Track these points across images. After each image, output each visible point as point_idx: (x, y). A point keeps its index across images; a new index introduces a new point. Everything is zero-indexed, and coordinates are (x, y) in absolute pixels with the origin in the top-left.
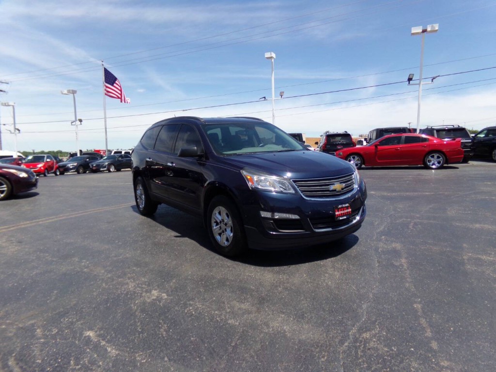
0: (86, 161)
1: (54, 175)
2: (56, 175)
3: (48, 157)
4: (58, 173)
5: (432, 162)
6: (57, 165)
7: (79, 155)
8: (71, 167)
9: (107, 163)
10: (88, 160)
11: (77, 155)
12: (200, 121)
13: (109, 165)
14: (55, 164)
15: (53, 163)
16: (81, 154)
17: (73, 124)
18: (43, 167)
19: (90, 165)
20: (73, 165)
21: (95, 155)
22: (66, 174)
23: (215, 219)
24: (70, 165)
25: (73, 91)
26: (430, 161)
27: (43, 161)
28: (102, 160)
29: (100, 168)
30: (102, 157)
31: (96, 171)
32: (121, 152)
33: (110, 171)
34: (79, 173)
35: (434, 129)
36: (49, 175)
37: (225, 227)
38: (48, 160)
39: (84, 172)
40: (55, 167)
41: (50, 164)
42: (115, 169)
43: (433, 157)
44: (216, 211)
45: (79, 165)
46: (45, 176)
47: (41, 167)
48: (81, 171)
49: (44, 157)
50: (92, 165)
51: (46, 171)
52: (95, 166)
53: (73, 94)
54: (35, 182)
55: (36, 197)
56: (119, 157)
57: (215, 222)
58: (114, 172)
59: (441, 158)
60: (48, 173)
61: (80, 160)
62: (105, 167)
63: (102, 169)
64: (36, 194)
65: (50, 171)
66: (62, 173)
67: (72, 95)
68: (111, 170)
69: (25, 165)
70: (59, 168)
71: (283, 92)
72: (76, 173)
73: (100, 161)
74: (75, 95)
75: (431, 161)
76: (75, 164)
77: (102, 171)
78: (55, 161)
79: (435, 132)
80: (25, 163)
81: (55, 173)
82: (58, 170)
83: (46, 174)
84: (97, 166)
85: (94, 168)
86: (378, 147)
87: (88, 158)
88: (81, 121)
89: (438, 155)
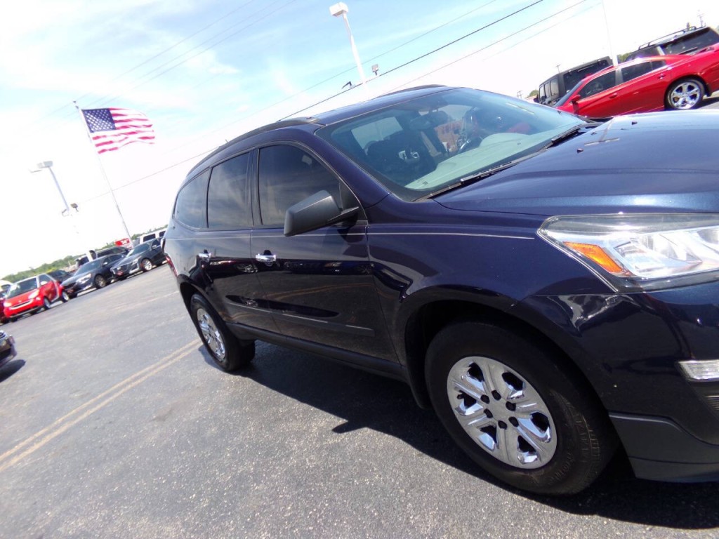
0: (104, 266)
1: (61, 302)
2: (65, 301)
3: (42, 278)
4: (67, 298)
5: (681, 100)
6: (61, 286)
7: (91, 259)
8: (84, 282)
9: (136, 260)
10: (106, 263)
11: (88, 261)
12: (307, 123)
13: (142, 261)
14: (56, 285)
15: (53, 285)
16: (94, 258)
17: (65, 214)
18: (40, 295)
19: (112, 269)
20: (85, 279)
21: (114, 252)
22: (79, 294)
23: (456, 388)
24: (81, 279)
25: (45, 163)
26: (676, 100)
27: (36, 287)
28: (128, 257)
29: (128, 271)
30: (127, 251)
31: (124, 277)
32: (153, 236)
33: (145, 271)
34: (98, 287)
35: (654, 46)
36: (52, 305)
37: (512, 414)
38: (44, 283)
39: (108, 283)
40: (58, 290)
41: (49, 288)
42: (153, 264)
43: (680, 90)
44: (460, 371)
45: (94, 274)
46: (47, 308)
47: (35, 298)
48: (101, 283)
49: (35, 279)
50: (116, 269)
51: (46, 301)
52: (120, 270)
53: (49, 167)
54: (8, 347)
55: (18, 375)
56: (153, 244)
57: (459, 397)
58: (152, 269)
59: (696, 89)
60: (51, 303)
61: (96, 266)
62: (136, 267)
63: (131, 272)
64: (19, 365)
65: (53, 298)
66: (73, 296)
67: (47, 169)
68: (147, 268)
69: (9, 302)
70: (64, 290)
71: (377, 66)
72: (95, 289)
73: (125, 259)
74: (51, 168)
75: (678, 99)
76: (89, 276)
77: (133, 274)
78: (55, 281)
79: (659, 49)
80: (10, 297)
81: (62, 299)
82: (64, 294)
83: (48, 305)
84: (124, 268)
85: (120, 274)
86: (579, 102)
87: (106, 260)
88: (75, 206)
89: (689, 84)
